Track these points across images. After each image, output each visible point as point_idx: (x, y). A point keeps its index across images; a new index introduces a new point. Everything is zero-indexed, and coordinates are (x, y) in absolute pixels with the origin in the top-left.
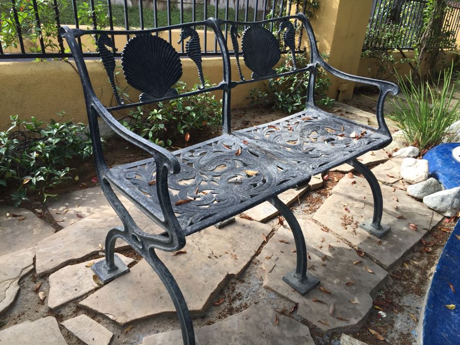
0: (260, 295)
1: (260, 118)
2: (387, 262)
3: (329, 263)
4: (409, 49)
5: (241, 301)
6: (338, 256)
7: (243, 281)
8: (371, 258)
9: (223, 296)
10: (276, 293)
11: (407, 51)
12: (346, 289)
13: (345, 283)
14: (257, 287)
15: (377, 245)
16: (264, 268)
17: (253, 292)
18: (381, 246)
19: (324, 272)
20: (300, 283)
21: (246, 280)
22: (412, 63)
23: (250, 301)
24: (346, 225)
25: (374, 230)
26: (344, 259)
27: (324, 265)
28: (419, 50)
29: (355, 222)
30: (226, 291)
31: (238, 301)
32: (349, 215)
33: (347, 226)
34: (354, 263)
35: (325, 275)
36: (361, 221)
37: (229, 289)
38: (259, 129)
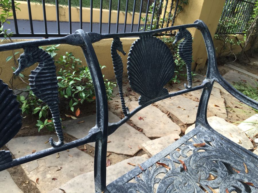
4: (239, 34)
11: (238, 35)
22: (242, 44)
28: (247, 36)
38: (145, 171)
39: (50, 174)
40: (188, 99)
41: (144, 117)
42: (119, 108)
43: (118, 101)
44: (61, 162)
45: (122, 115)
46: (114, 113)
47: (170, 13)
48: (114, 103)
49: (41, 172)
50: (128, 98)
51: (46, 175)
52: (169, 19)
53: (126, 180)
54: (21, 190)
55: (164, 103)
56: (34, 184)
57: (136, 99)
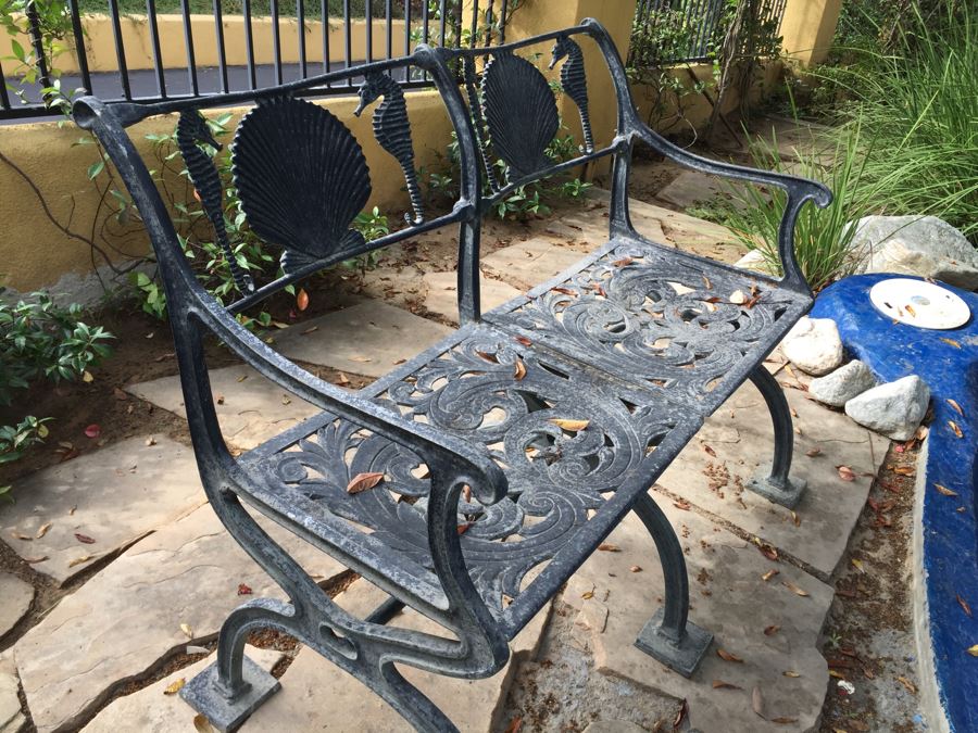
0: (597, 692)
2: (826, 565)
3: (715, 587)
4: (699, 61)
5: (560, 716)
6: (728, 566)
7: (549, 664)
8: (792, 561)
9: (516, 712)
10: (630, 681)
11: (696, 64)
12: (767, 645)
13: (762, 630)
14: (584, 672)
15: (794, 528)
16: (587, 623)
17: (578, 686)
18: (801, 528)
19: (713, 611)
20: (676, 650)
21: (553, 657)
22: (709, 92)
23: (579, 713)
24: (719, 488)
25: (777, 492)
26: (742, 570)
27: (708, 594)
28: (722, 64)
29: (733, 478)
30: (519, 696)
31: (551, 717)
32: (717, 462)
33: (721, 490)
34: (765, 578)
35: (716, 618)
36: (745, 473)
37: (523, 688)
40: (579, 252)
42: (397, 293)
43: (388, 276)
46: (388, 304)
47: (490, 9)
48: (379, 283)
50: (415, 269)
52: (489, 30)
53: (508, 310)
55: (517, 269)
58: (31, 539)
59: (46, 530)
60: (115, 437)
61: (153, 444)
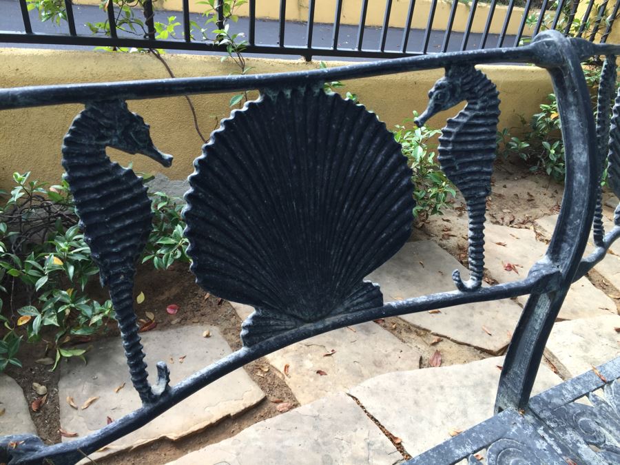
1: (505, 187)
38: (610, 383)
39: (311, 360)
41: (517, 265)
42: (453, 236)
43: (448, 218)
44: (331, 339)
45: (460, 255)
46: (441, 246)
47: (605, 5)
49: (290, 354)
51: (302, 361)
52: (599, 22)
53: (569, 397)
54: (254, 383)
56: (280, 376)
57: (494, 220)
58: (76, 409)
59: (91, 403)
60: (186, 320)
61: (208, 336)
